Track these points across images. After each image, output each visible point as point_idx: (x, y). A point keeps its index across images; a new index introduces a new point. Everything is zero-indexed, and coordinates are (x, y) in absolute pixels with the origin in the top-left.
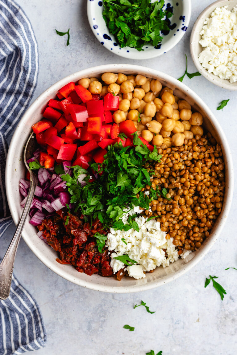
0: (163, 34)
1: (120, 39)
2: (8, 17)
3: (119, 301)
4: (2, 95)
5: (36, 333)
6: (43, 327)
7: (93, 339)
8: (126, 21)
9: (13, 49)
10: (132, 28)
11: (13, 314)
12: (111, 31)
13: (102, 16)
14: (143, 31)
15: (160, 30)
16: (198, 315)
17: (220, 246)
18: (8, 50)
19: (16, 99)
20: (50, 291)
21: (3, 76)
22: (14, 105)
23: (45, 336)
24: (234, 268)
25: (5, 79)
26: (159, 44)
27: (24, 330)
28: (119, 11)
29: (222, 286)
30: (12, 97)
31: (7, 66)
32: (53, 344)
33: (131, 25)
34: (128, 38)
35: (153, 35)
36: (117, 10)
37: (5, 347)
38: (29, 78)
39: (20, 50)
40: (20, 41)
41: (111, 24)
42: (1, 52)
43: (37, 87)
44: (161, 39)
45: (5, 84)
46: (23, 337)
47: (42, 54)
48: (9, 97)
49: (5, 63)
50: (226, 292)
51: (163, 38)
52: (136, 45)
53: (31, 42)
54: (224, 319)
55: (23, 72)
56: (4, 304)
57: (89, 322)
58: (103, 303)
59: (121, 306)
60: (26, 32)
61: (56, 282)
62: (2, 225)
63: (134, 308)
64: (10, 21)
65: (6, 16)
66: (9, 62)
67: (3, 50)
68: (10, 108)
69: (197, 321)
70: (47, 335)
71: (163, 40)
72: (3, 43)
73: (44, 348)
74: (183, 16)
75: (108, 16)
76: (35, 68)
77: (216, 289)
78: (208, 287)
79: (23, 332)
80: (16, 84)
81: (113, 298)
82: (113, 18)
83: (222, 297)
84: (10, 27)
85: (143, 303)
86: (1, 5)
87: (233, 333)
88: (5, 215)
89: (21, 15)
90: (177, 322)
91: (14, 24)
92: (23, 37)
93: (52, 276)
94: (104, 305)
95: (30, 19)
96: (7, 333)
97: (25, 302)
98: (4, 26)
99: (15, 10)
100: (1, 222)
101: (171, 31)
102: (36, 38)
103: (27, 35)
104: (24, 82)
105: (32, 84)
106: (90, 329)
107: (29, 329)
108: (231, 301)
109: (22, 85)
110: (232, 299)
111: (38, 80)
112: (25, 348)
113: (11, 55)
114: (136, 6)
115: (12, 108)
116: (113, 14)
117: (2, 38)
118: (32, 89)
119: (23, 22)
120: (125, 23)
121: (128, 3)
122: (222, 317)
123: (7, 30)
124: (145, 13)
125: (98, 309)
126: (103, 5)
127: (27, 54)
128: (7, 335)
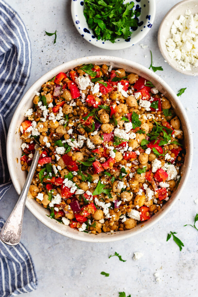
0: (132, 30)
1: (98, 33)
2: (6, 20)
3: (97, 252)
4: (2, 84)
5: (29, 279)
6: (35, 273)
7: (76, 284)
8: (103, 18)
9: (11, 46)
10: (108, 24)
11: (10, 263)
12: (90, 26)
13: (83, 13)
14: (116, 26)
15: (130, 26)
16: (161, 263)
17: (179, 207)
18: (7, 47)
19: (13, 88)
20: (41, 244)
21: (2, 69)
22: (11, 92)
23: (36, 280)
24: (191, 225)
25: (4, 72)
26: (128, 38)
27: (19, 276)
28: (97, 10)
29: (181, 240)
30: (10, 86)
31: (6, 61)
32: (43, 287)
33: (107, 21)
34: (104, 32)
35: (124, 30)
36: (96, 9)
37: (4, 289)
38: (24, 71)
39: (16, 48)
40: (16, 40)
41: (90, 21)
42: (1, 49)
43: (30, 77)
44: (130, 33)
45: (4, 75)
46: (19, 281)
47: (34, 51)
48: (7, 86)
49: (4, 58)
50: (184, 244)
51: (132, 33)
52: (110, 38)
53: (25, 41)
54: (182, 267)
55: (19, 66)
56: (4, 255)
57: (73, 270)
58: (84, 254)
59: (98, 256)
60: (21, 33)
61: (45, 236)
62: (2, 190)
63: (109, 258)
64: (8, 24)
65: (5, 19)
66: (7, 57)
67: (3, 47)
68: (8, 95)
69: (160, 269)
70: (38, 280)
71: (132, 35)
72: (2, 41)
73: (36, 290)
74: (149, 15)
75: (87, 14)
76: (29, 62)
77: (176, 243)
78: (169, 240)
79: (18, 278)
80: (13, 75)
81: (92, 250)
82: (92, 15)
83: (181, 249)
84: (8, 28)
85: (117, 253)
86: (1, 11)
87: (190, 278)
88: (4, 182)
89: (17, 19)
90: (144, 270)
91: (12, 26)
92: (19, 37)
93: (43, 232)
94: (85, 255)
95: (24, 22)
96: (5, 278)
97: (20, 253)
98: (3, 28)
99: (12, 15)
100: (1, 187)
101: (139, 27)
102: (30, 37)
103: (22, 35)
104: (20, 74)
105: (26, 75)
106: (73, 275)
107: (23, 275)
108: (188, 252)
109: (18, 76)
110: (189, 251)
111: (31, 72)
112: (20, 290)
113: (9, 52)
114: (111, 7)
115: (10, 95)
116: (92, 12)
117: (1, 38)
118: (26, 80)
119: (19, 24)
120: (102, 20)
121: (104, 4)
122: (181, 265)
123: (5, 31)
124: (118, 12)
125: (80, 258)
126: (84, 5)
127: (22, 51)
128: (5, 280)
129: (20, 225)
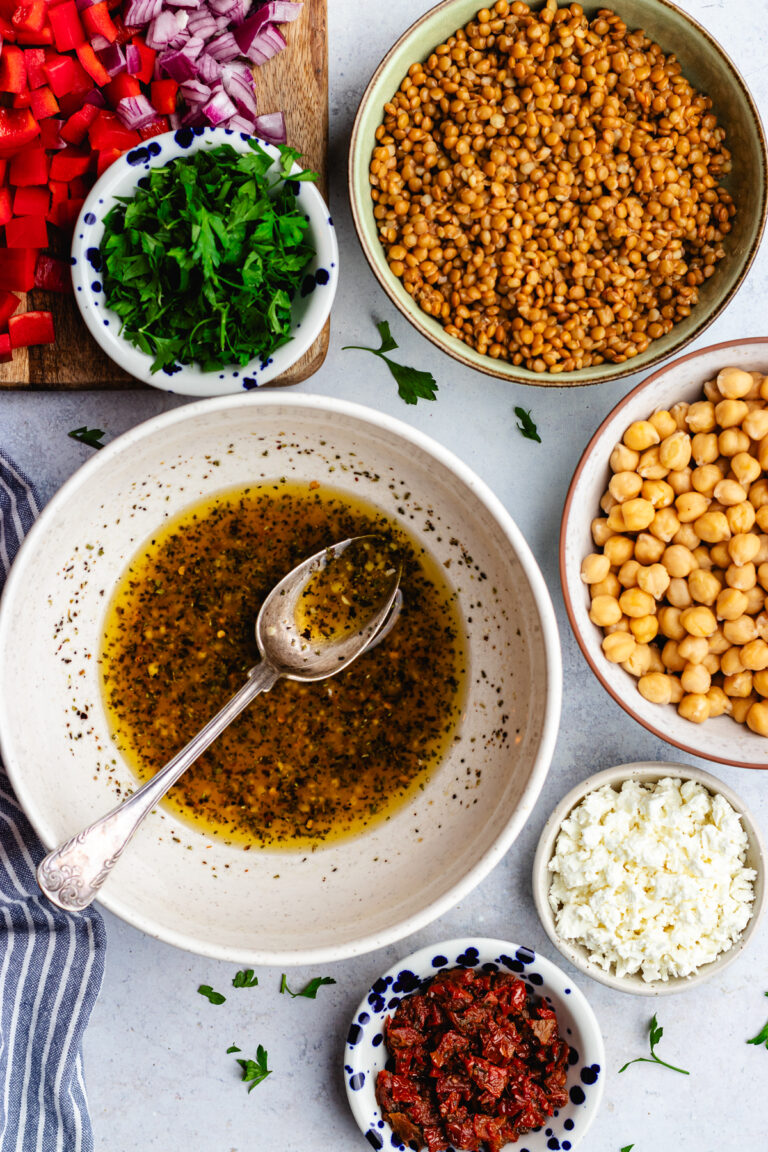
129: (108, 863)
